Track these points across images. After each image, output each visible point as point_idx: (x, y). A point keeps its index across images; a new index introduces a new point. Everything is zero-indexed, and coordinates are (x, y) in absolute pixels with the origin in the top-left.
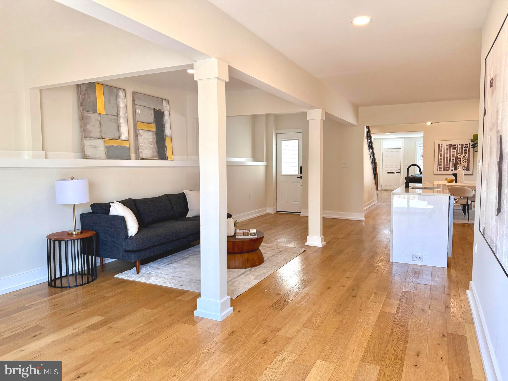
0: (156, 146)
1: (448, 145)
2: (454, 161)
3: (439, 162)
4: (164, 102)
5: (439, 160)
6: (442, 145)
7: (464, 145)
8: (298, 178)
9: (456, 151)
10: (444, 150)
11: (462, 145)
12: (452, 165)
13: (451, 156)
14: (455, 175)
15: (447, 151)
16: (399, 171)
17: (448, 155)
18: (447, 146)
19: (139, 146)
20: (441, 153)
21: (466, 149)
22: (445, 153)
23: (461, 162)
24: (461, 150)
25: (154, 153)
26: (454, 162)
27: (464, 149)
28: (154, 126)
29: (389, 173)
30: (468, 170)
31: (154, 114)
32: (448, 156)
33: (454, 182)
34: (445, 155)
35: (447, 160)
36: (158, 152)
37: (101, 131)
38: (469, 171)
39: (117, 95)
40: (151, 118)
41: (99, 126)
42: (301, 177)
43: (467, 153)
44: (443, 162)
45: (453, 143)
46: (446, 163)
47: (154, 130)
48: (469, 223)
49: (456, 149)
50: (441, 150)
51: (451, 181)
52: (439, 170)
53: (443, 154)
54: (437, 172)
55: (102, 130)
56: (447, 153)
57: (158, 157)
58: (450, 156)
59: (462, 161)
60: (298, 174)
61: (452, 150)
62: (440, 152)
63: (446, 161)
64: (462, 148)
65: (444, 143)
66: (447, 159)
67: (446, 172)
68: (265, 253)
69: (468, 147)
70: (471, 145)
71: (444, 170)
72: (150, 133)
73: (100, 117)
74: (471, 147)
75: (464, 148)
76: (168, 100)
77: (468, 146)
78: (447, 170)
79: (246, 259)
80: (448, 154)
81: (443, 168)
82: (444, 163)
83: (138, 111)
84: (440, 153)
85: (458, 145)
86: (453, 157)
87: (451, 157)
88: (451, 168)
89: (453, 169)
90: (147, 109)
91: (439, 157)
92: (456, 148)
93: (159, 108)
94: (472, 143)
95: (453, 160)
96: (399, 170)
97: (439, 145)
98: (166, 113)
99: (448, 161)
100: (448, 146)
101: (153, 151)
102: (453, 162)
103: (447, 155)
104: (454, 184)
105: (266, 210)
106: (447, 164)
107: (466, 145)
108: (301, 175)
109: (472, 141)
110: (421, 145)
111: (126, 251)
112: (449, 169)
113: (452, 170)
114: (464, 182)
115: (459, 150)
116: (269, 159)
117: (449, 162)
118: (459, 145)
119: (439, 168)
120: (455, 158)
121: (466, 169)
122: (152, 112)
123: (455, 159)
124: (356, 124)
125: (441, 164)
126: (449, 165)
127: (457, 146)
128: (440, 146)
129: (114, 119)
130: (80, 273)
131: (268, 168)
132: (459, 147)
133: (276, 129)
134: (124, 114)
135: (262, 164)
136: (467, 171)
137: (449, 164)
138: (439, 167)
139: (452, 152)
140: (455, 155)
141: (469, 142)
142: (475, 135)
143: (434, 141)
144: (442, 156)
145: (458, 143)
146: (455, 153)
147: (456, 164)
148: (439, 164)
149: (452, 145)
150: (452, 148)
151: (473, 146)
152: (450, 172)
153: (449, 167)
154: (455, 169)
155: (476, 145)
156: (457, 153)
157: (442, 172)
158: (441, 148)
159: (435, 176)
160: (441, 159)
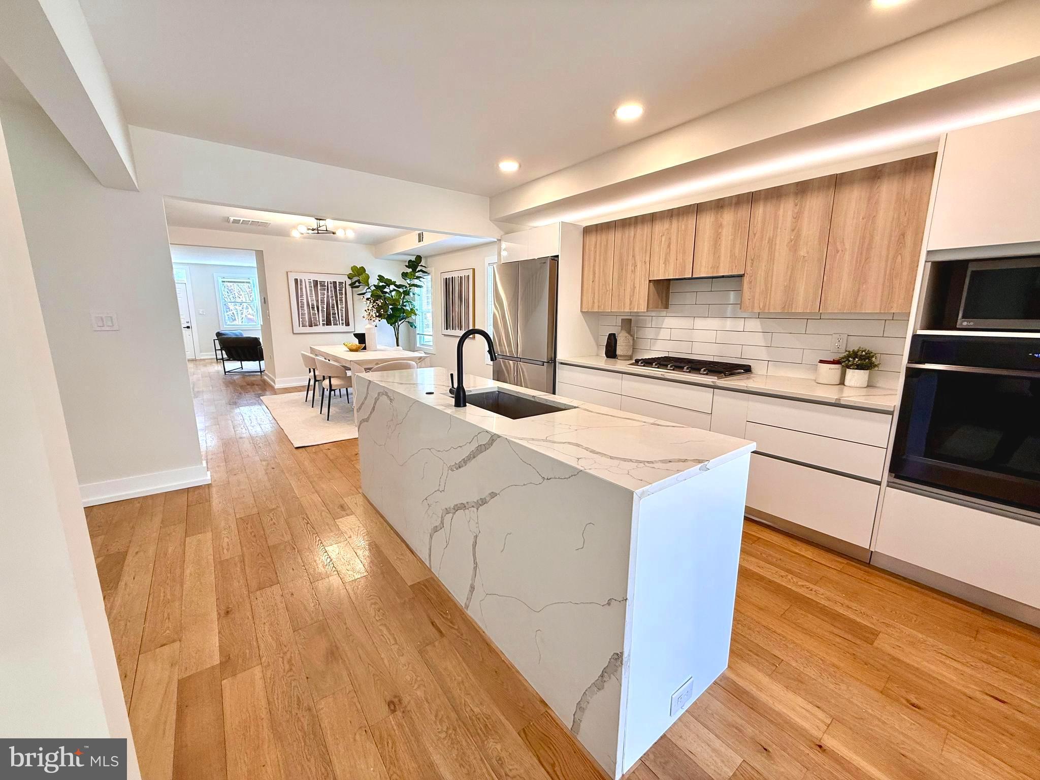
2: (325, 310)
3: (300, 310)
5: (300, 308)
6: (301, 281)
7: (338, 284)
9: (326, 292)
10: (307, 289)
11: (335, 283)
12: (323, 316)
13: (320, 301)
15: (311, 290)
16: (189, 325)
17: (315, 300)
18: (310, 282)
20: (302, 296)
21: (341, 290)
22: (309, 296)
24: (333, 292)
26: (325, 312)
27: (338, 290)
30: (348, 324)
32: (315, 301)
34: (309, 298)
35: (313, 308)
38: (349, 325)
43: (344, 296)
44: (306, 312)
45: (320, 278)
46: (312, 313)
49: (326, 289)
50: (301, 289)
52: (301, 325)
53: (305, 296)
54: (297, 329)
56: (311, 296)
58: (317, 301)
61: (319, 290)
62: (299, 292)
63: (311, 310)
64: (335, 288)
65: (307, 278)
66: (313, 305)
67: (314, 329)
69: (344, 286)
71: (311, 326)
74: (348, 287)
75: (338, 288)
77: (344, 285)
78: (316, 325)
80: (314, 298)
81: (307, 322)
82: (309, 313)
84: (299, 296)
85: (328, 282)
86: (323, 302)
87: (320, 303)
88: (321, 322)
89: (325, 323)
92: (326, 287)
94: (349, 282)
95: (323, 307)
96: (188, 322)
97: (296, 280)
99: (316, 309)
100: (312, 282)
102: (323, 311)
103: (312, 300)
106: (314, 314)
107: (341, 283)
109: (349, 278)
110: (224, 280)
112: (318, 323)
113: (323, 324)
115: (331, 291)
117: (316, 312)
119: (301, 322)
120: (326, 304)
123: (325, 306)
125: (303, 314)
126: (317, 317)
127: (326, 284)
128: (299, 283)
132: (329, 285)
136: (346, 325)
137: (317, 314)
138: (301, 320)
139: (319, 293)
140: (325, 299)
141: (344, 279)
142: (354, 268)
143: (287, 272)
144: (305, 301)
145: (327, 279)
146: (326, 296)
147: (328, 314)
148: (300, 315)
149: (319, 282)
150: (319, 288)
151: (353, 285)
152: (321, 328)
153: (318, 320)
154: (328, 323)
155: (357, 284)
156: (328, 296)
157: (308, 329)
158: (301, 285)
159: (296, 336)
160: (302, 307)
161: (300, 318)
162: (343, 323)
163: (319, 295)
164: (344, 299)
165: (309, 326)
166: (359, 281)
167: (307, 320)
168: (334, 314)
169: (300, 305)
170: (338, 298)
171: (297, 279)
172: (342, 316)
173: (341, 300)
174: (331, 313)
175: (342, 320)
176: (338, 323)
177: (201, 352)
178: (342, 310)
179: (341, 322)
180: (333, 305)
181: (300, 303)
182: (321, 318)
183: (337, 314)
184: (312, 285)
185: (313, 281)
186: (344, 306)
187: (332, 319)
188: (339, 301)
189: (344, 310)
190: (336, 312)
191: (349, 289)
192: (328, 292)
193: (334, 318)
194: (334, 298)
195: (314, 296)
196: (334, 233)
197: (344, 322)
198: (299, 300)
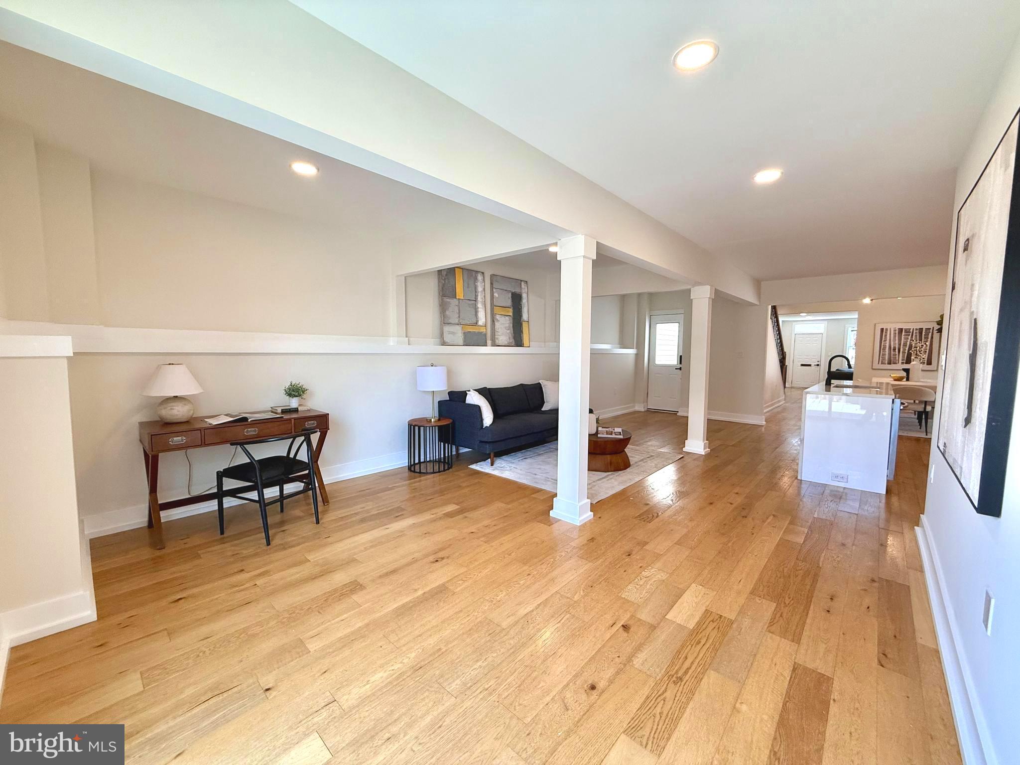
0: (512, 332)
1: (897, 330)
2: (907, 351)
3: (881, 352)
4: (523, 283)
5: (882, 350)
6: (887, 330)
7: (924, 330)
8: (676, 369)
9: (910, 337)
10: (890, 336)
11: (921, 329)
12: (903, 356)
13: (902, 344)
14: (907, 371)
15: (895, 336)
16: (819, 363)
18: (895, 330)
19: (496, 332)
20: (885, 341)
21: (926, 334)
23: (918, 353)
24: (918, 337)
25: (510, 339)
26: (906, 353)
27: (923, 335)
28: (511, 310)
29: (802, 365)
30: (929, 363)
31: (512, 297)
32: (897, 344)
33: (905, 380)
34: (892, 342)
35: (894, 349)
36: (514, 338)
37: (459, 317)
38: (931, 365)
39: (476, 279)
40: (509, 303)
41: (458, 311)
42: (680, 369)
43: (929, 340)
44: (887, 353)
45: (904, 326)
46: (892, 354)
47: (511, 314)
48: (926, 437)
49: (911, 335)
50: (886, 336)
51: (900, 379)
52: (880, 363)
53: (888, 341)
54: (877, 366)
55: (461, 314)
57: (514, 343)
58: (900, 344)
59: (920, 352)
60: (677, 364)
61: (903, 336)
62: (883, 338)
64: (921, 333)
65: (893, 327)
67: (893, 366)
68: (632, 457)
69: (931, 332)
70: (935, 329)
71: (889, 363)
72: (507, 318)
73: (459, 303)
74: (935, 332)
75: (924, 333)
76: (527, 282)
77: (931, 330)
78: (896, 363)
79: (609, 461)
80: (897, 342)
81: (887, 361)
82: (890, 354)
83: (496, 295)
84: (883, 341)
85: (913, 329)
86: (905, 345)
87: (902, 346)
88: (900, 361)
89: (905, 362)
90: (505, 292)
92: (911, 333)
93: (517, 290)
95: (904, 350)
96: (818, 362)
97: (882, 330)
98: (524, 296)
99: (897, 350)
101: (509, 337)
102: (904, 352)
103: (895, 344)
104: (904, 383)
105: (634, 406)
106: (895, 355)
107: (928, 329)
108: (681, 366)
109: (936, 325)
110: (853, 330)
111: (481, 442)
112: (898, 362)
113: (902, 363)
114: (922, 380)
115: (916, 336)
116: (640, 346)
117: (897, 353)
118: (915, 329)
119: (880, 361)
120: (908, 347)
121: (926, 363)
122: (510, 295)
123: (907, 349)
124: (757, 303)
125: (884, 355)
126: (897, 357)
127: (911, 331)
128: (884, 331)
129: (472, 304)
130: (437, 460)
131: (639, 357)
132: (915, 331)
133: (651, 310)
134: (482, 298)
135: (632, 351)
136: (927, 365)
137: (897, 355)
138: (881, 359)
139: (903, 338)
140: (909, 342)
141: (932, 325)
143: (875, 324)
144: (887, 345)
145: (913, 327)
146: (909, 340)
147: (909, 355)
148: (881, 355)
149: (904, 330)
150: (904, 334)
151: (939, 330)
152: (899, 366)
153: (897, 359)
154: (907, 362)
156: (911, 340)
157: (886, 366)
158: (886, 332)
159: (873, 370)
160: (884, 349)
161: (881, 357)
164: (929, 342)
165: (888, 364)
167: (887, 359)
171: (883, 328)
181: (882, 347)
182: (901, 358)
184: (897, 332)
185: (899, 329)
186: (928, 348)
192: (912, 337)
195: (897, 340)
198: (882, 344)
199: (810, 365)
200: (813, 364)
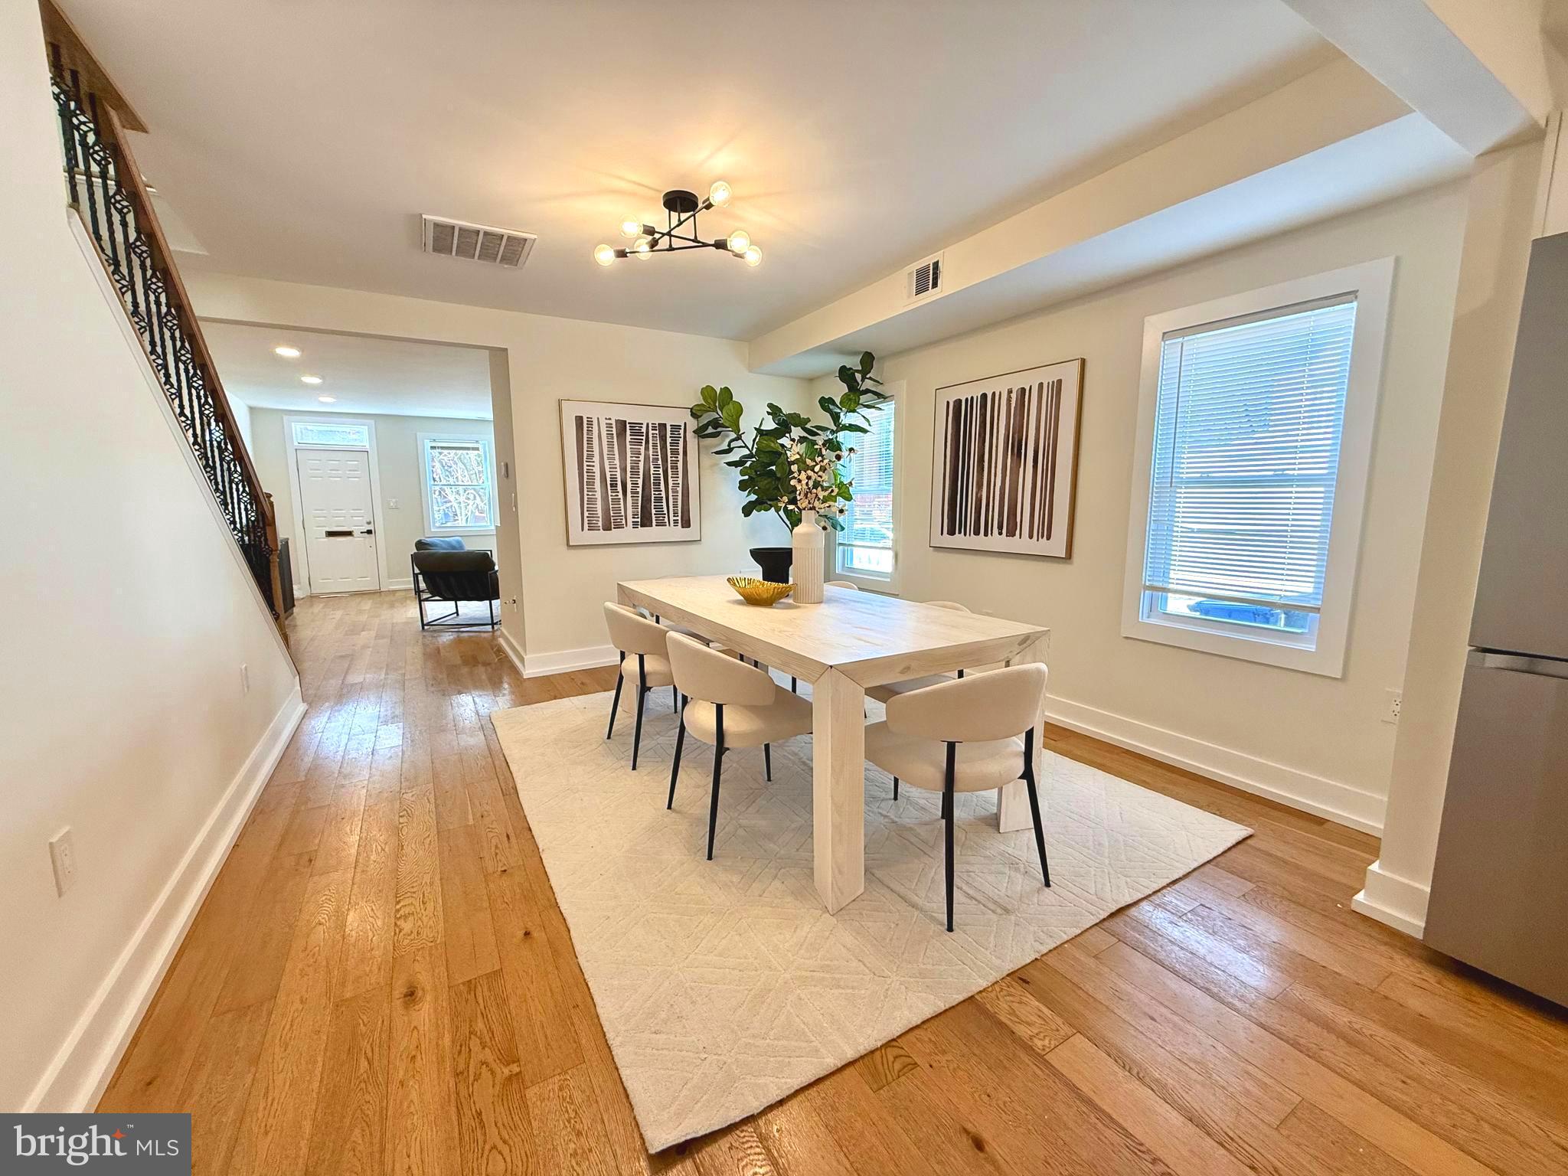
1: (613, 422)
2: (640, 490)
3: (586, 493)
5: (585, 487)
6: (590, 423)
7: (669, 428)
9: (642, 448)
10: (601, 438)
11: (663, 426)
12: (635, 506)
13: (629, 469)
15: (610, 444)
16: (371, 527)
17: (618, 466)
18: (609, 426)
20: (590, 456)
21: (675, 443)
22: (605, 458)
24: (659, 448)
26: (640, 495)
27: (668, 444)
29: (330, 534)
30: (686, 523)
32: (618, 470)
34: (606, 462)
35: (614, 486)
38: (689, 526)
43: (680, 457)
44: (598, 495)
45: (630, 416)
46: (610, 498)
49: (644, 442)
50: (590, 440)
52: (586, 526)
53: (596, 459)
54: (578, 536)
56: (611, 459)
58: (624, 470)
61: (628, 443)
62: (585, 449)
63: (609, 491)
64: (663, 439)
65: (603, 415)
66: (614, 479)
67: (614, 536)
69: (682, 436)
70: (691, 429)
71: (607, 528)
74: (690, 435)
75: (669, 440)
77: (682, 432)
78: (619, 526)
80: (617, 462)
81: (600, 519)
82: (605, 498)
84: (585, 457)
85: (648, 424)
86: (635, 472)
87: (628, 473)
88: (630, 520)
89: (639, 520)
91: (585, 474)
92: (644, 438)
94: (693, 424)
95: (635, 484)
96: (369, 523)
97: (579, 420)
99: (620, 488)
100: (614, 426)
102: (635, 493)
103: (613, 467)
106: (616, 501)
107: (676, 428)
109: (694, 415)
110: (434, 444)
112: (623, 522)
113: (635, 524)
115: (655, 445)
117: (620, 495)
118: (650, 428)
119: (586, 520)
120: (641, 476)
121: (680, 521)
123: (640, 482)
125: (592, 501)
126: (622, 506)
127: (644, 430)
128: (585, 426)
132: (651, 432)
136: (683, 527)
137: (622, 500)
138: (586, 514)
139: (628, 446)
140: (641, 465)
141: (684, 418)
142: (707, 392)
143: (560, 402)
144: (597, 470)
145: (647, 418)
146: (642, 458)
147: (646, 500)
148: (586, 502)
149: (628, 425)
150: (628, 438)
151: (700, 433)
152: (629, 533)
153: (623, 513)
154: (645, 521)
155: (710, 430)
156: (647, 458)
157: (601, 536)
158: (590, 431)
159: (573, 552)
160: (591, 483)
161: (585, 509)
162: (676, 522)
163: (629, 454)
164: (680, 465)
165: (604, 529)
166: (715, 424)
167: (600, 515)
168: (659, 499)
169: (585, 480)
170: (669, 462)
171: (581, 417)
172: (675, 506)
173: (675, 468)
174: (653, 496)
175: (675, 514)
176: (666, 520)
177: (389, 578)
178: (675, 491)
179: (672, 518)
180: (657, 479)
182: (630, 509)
183: (664, 501)
184: (614, 431)
185: (617, 422)
186: (680, 481)
187: (653, 511)
188: (669, 470)
189: (680, 489)
190: (663, 494)
191: (692, 441)
192: (647, 448)
193: (659, 508)
194: (660, 462)
195: (617, 456)
196: (721, 245)
197: (679, 518)
198: (585, 468)
199: (349, 534)
200: (356, 530)
